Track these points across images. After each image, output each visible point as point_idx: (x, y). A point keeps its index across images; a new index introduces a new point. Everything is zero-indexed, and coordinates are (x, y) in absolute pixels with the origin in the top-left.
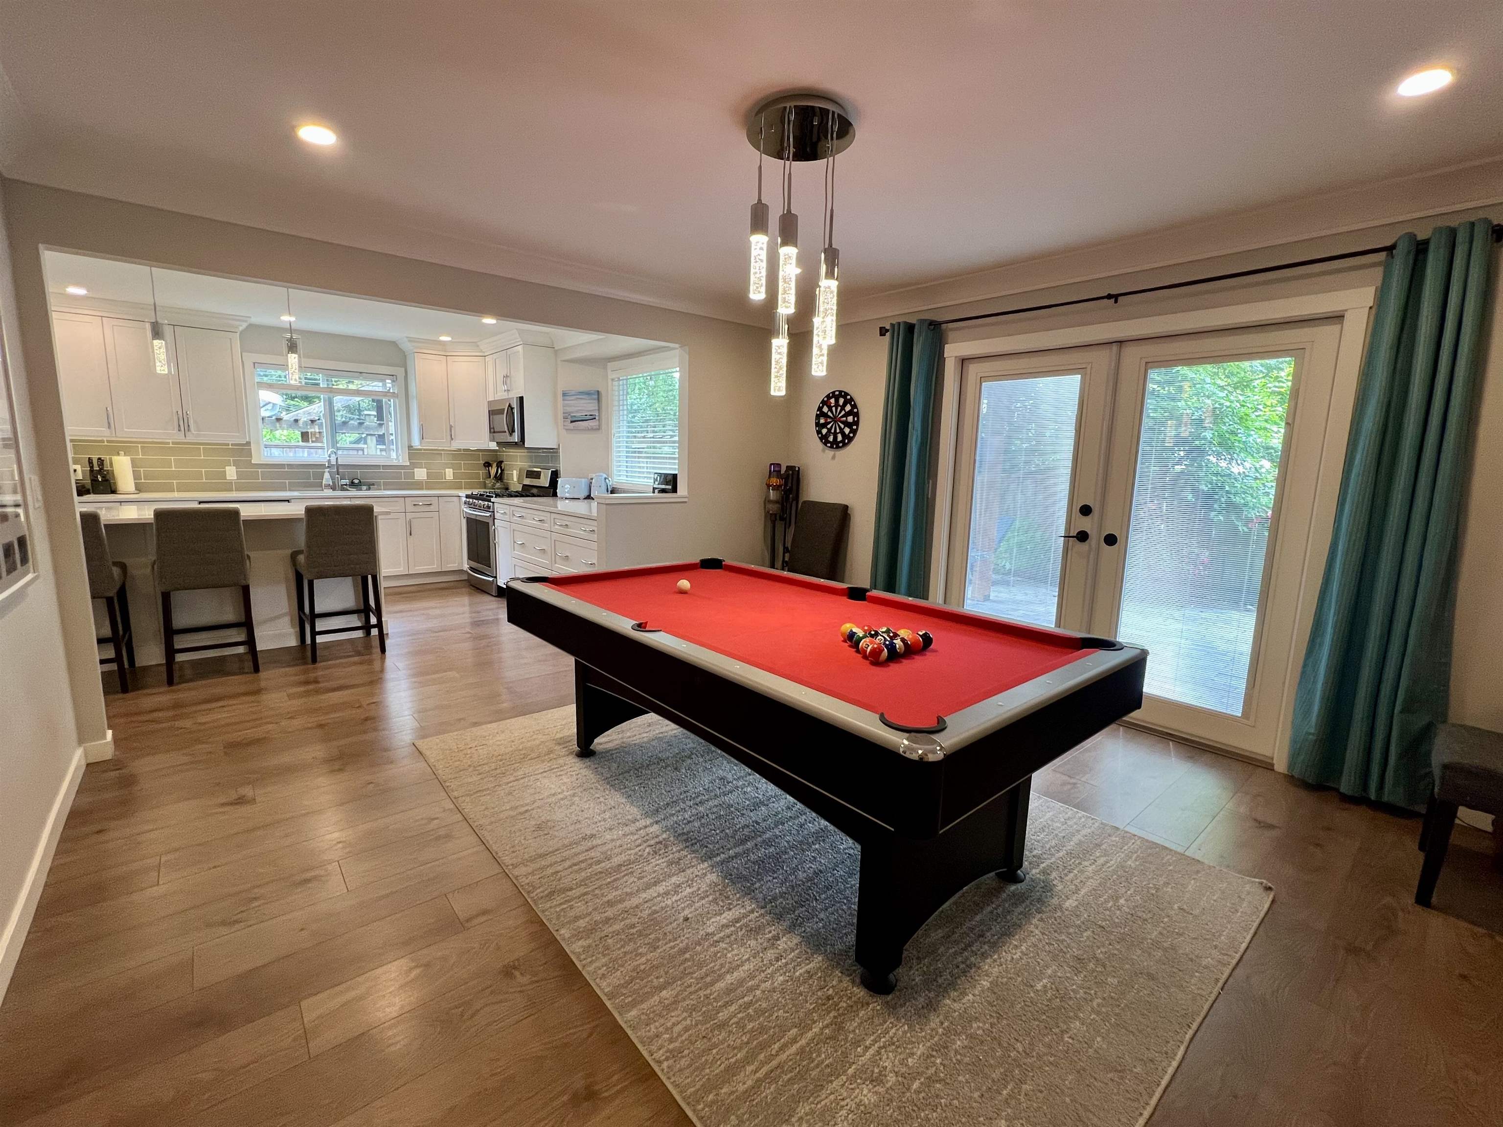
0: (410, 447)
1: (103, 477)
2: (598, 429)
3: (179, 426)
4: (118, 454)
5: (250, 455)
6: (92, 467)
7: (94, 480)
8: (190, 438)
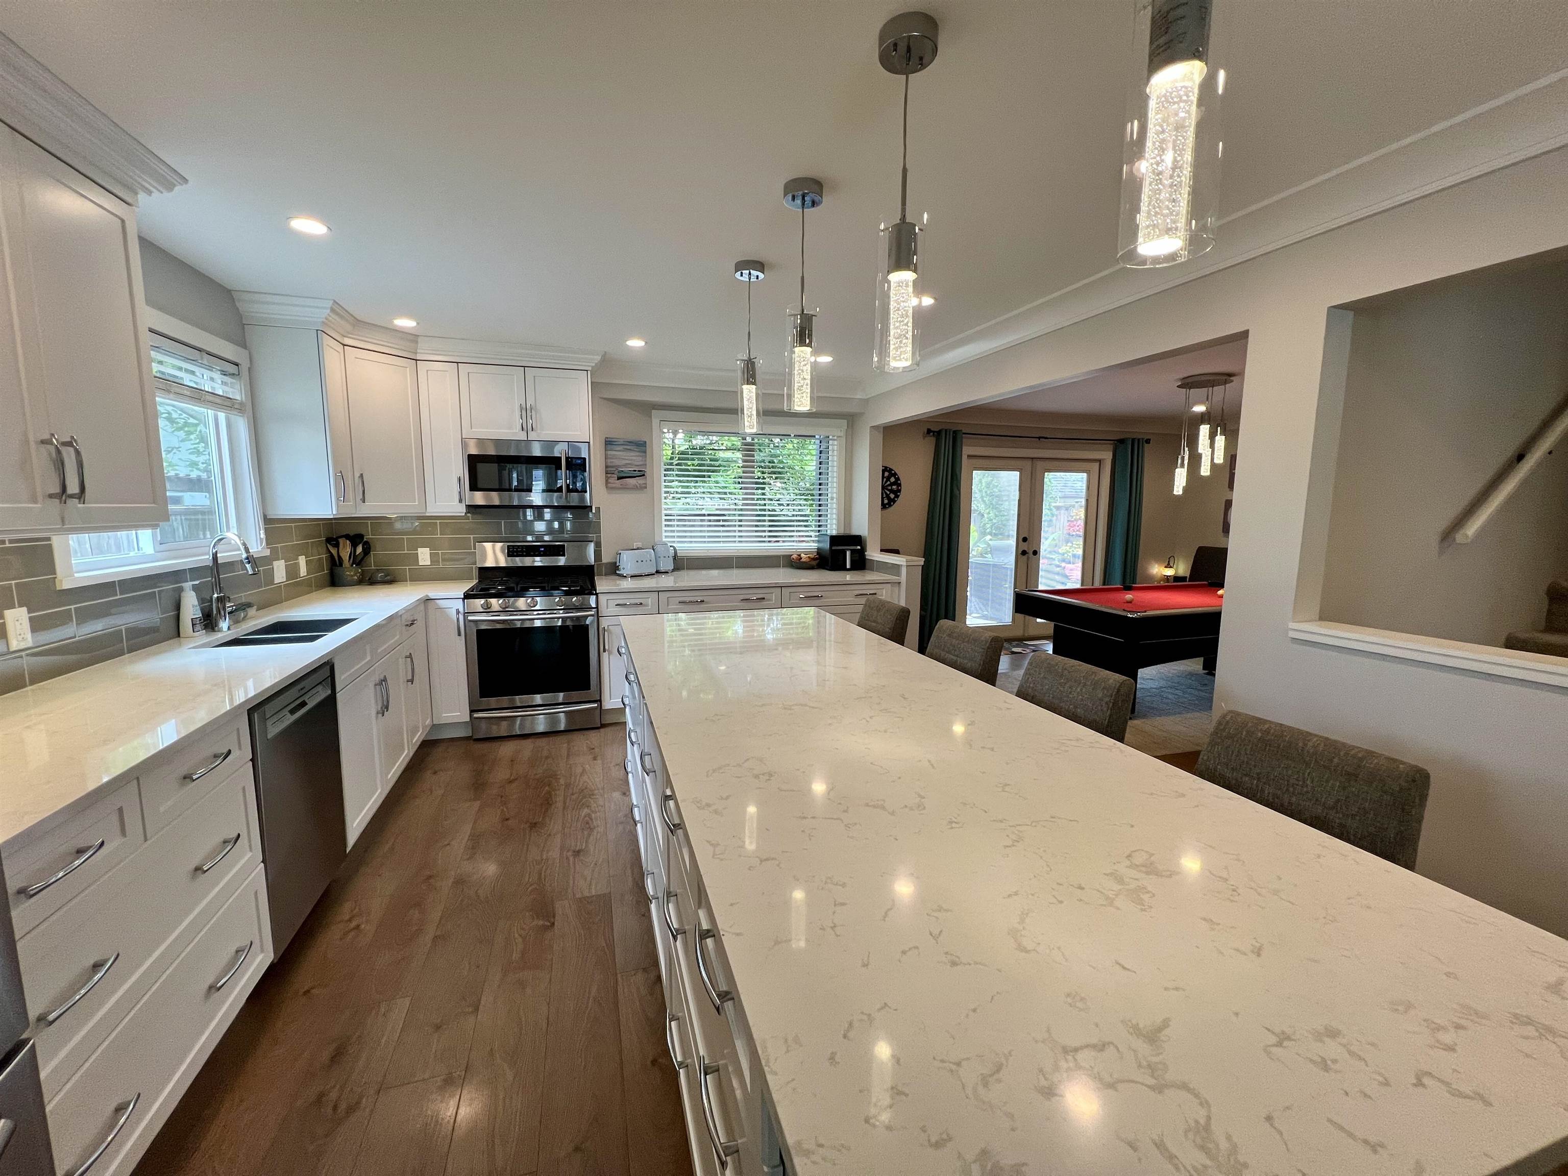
0: (267, 520)
2: (643, 487)
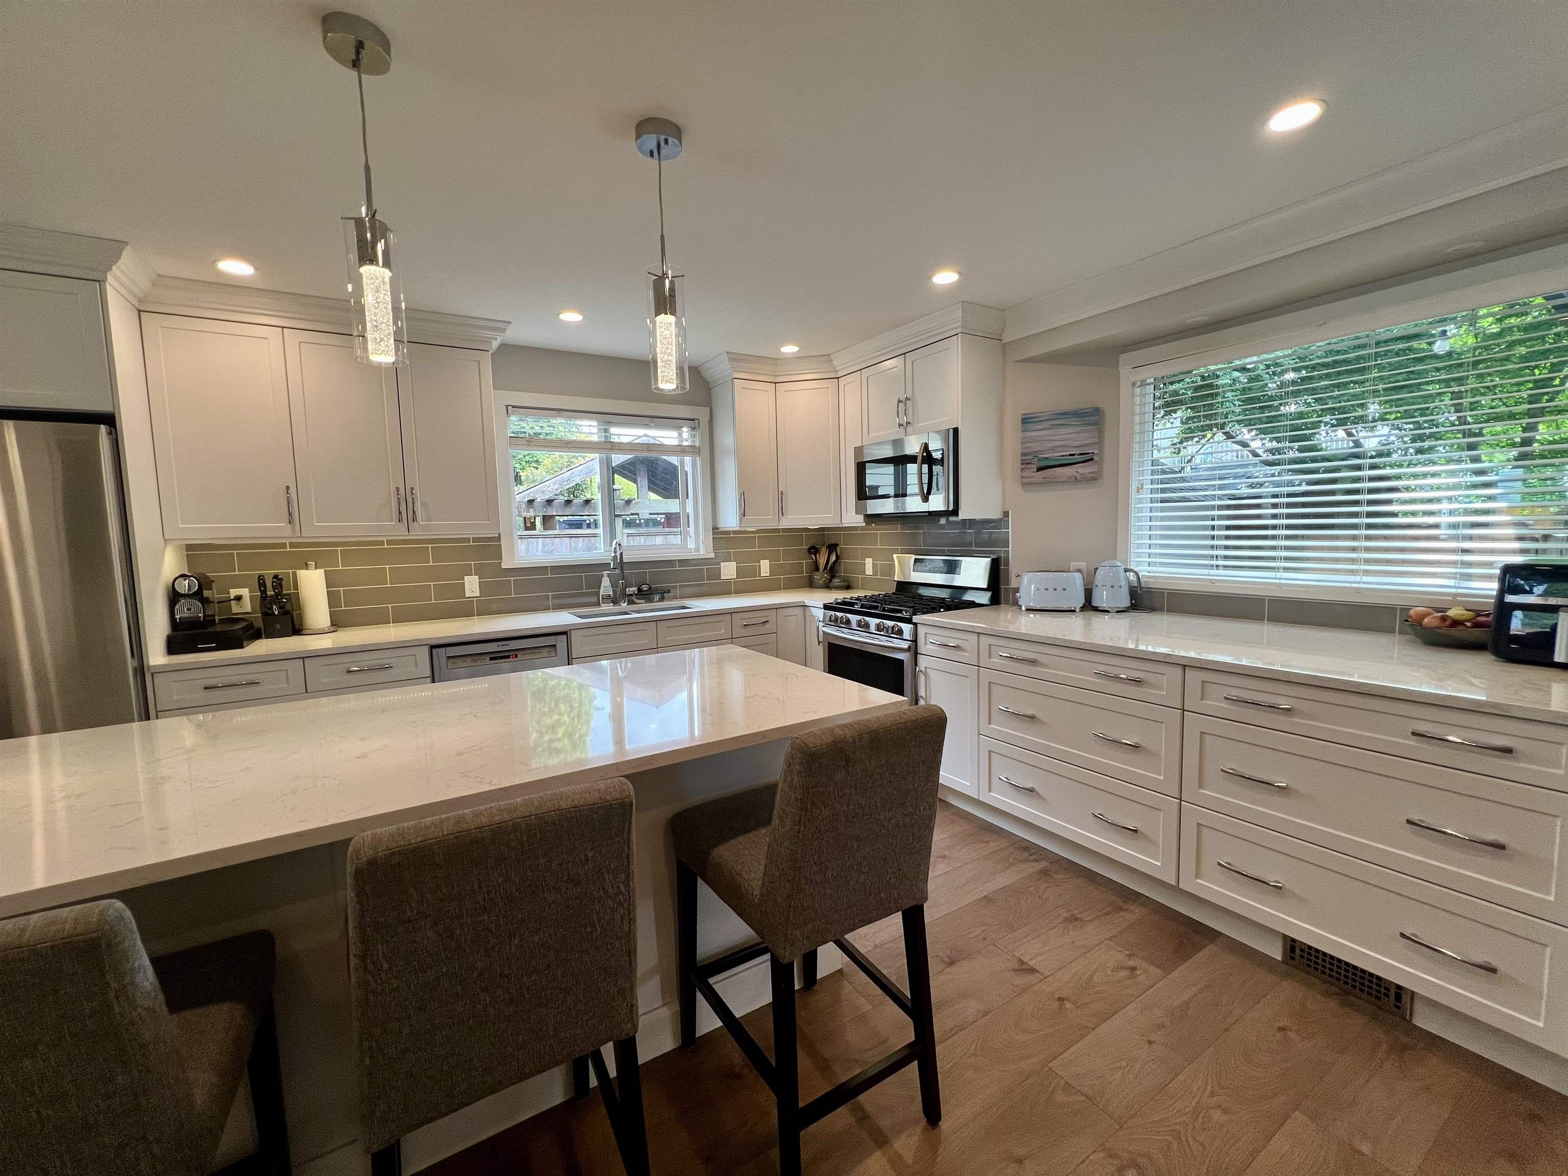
0: (715, 529)
1: (281, 608)
3: (400, 513)
4: (306, 567)
5: (499, 557)
6: (264, 592)
7: (267, 614)
8: (417, 533)
